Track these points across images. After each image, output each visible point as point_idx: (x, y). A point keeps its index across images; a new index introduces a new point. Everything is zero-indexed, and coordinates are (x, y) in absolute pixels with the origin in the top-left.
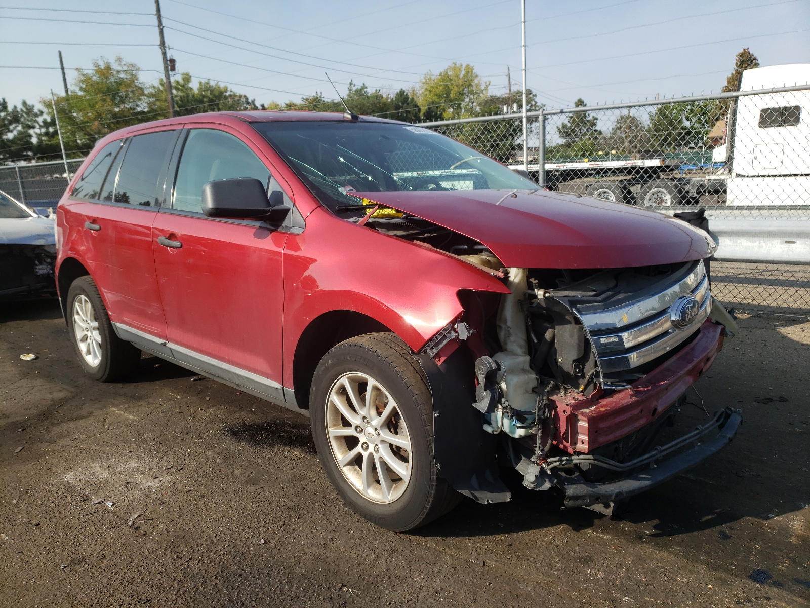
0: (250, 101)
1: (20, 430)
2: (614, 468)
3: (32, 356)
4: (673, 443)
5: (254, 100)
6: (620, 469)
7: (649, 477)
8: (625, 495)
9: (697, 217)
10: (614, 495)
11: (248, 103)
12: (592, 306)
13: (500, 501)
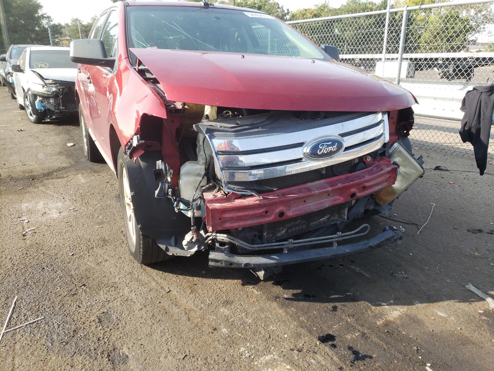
0: (280, 6)
1: (31, 179)
2: (245, 247)
3: (72, 144)
4: (307, 240)
5: (283, 6)
6: (250, 248)
7: (278, 258)
8: (253, 266)
9: (488, 90)
10: (243, 264)
11: (279, 8)
12: (225, 134)
13: (182, 255)
